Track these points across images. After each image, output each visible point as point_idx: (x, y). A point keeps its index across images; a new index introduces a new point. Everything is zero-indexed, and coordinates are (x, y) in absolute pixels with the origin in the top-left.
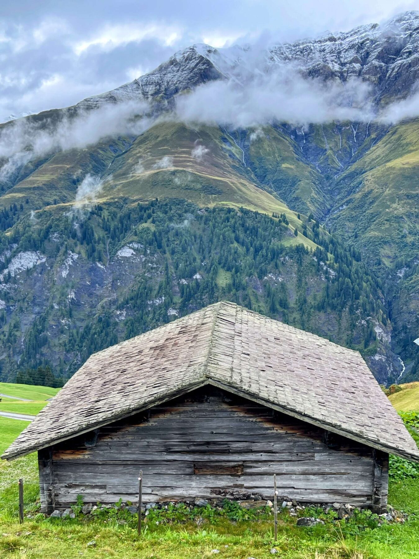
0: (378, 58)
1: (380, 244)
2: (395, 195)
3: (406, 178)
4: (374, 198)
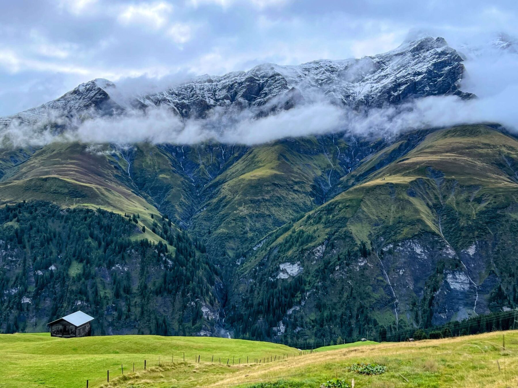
0: (243, 96)
1: (226, 239)
2: (242, 200)
3: (252, 187)
4: (226, 202)
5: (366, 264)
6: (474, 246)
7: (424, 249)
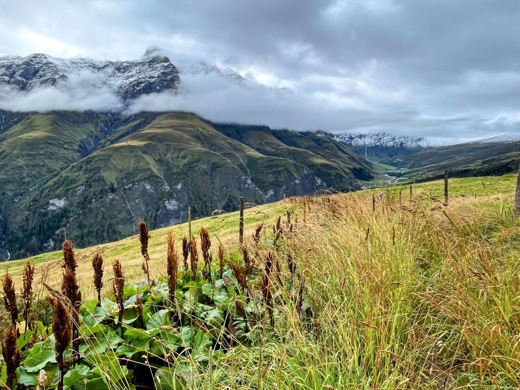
0: (20, 75)
1: (5, 183)
2: (20, 154)
3: (29, 144)
4: (6, 155)
5: (113, 197)
6: (181, 184)
7: (151, 186)
